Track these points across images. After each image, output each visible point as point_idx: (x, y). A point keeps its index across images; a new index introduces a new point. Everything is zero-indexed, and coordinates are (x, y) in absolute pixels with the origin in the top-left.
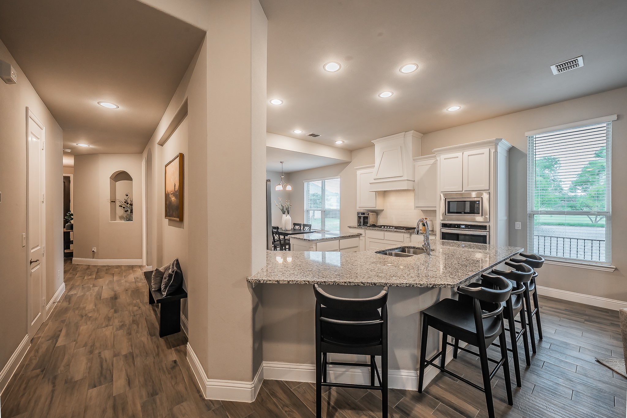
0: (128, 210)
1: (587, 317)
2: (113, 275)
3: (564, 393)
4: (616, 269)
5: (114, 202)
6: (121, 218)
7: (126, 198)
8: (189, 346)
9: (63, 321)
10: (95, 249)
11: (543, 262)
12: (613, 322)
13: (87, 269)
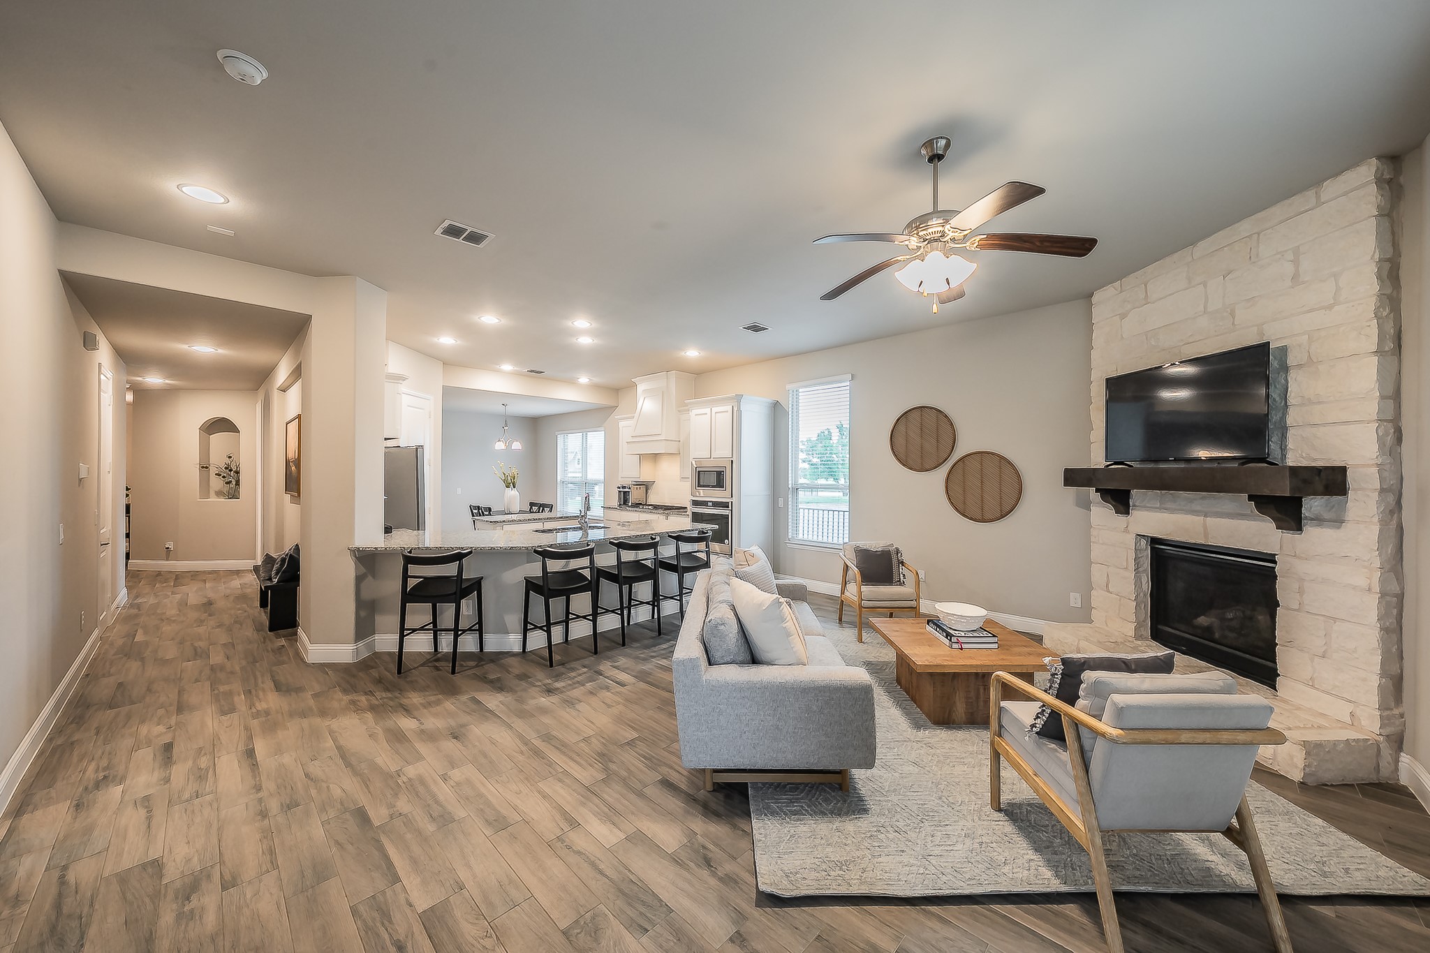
0: (231, 481)
2: (205, 581)
5: (207, 468)
6: (219, 493)
7: (228, 461)
8: (300, 630)
9: (137, 624)
10: (170, 545)
13: (157, 576)
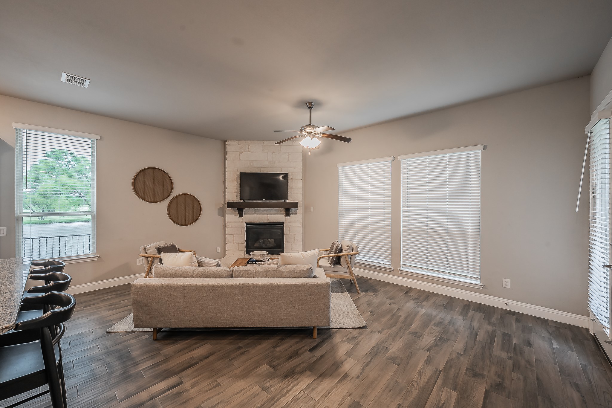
1: (84, 304)
3: (101, 373)
4: (99, 257)
11: (63, 267)
12: (102, 299)
